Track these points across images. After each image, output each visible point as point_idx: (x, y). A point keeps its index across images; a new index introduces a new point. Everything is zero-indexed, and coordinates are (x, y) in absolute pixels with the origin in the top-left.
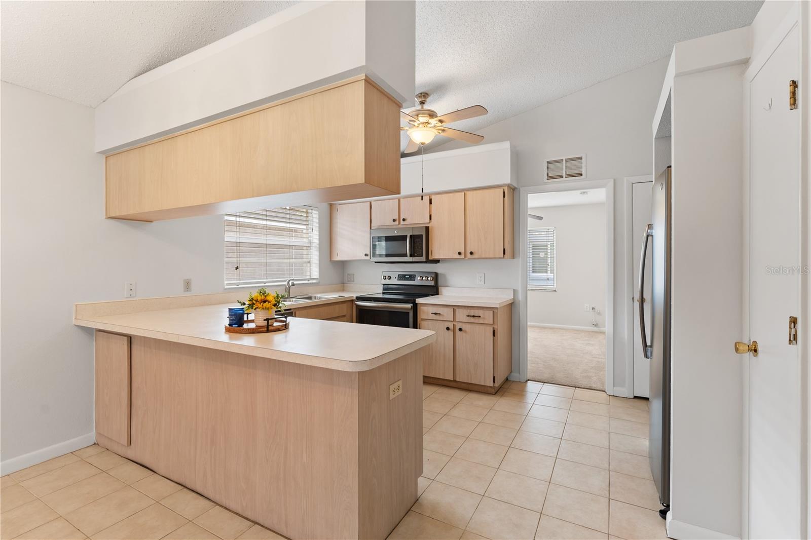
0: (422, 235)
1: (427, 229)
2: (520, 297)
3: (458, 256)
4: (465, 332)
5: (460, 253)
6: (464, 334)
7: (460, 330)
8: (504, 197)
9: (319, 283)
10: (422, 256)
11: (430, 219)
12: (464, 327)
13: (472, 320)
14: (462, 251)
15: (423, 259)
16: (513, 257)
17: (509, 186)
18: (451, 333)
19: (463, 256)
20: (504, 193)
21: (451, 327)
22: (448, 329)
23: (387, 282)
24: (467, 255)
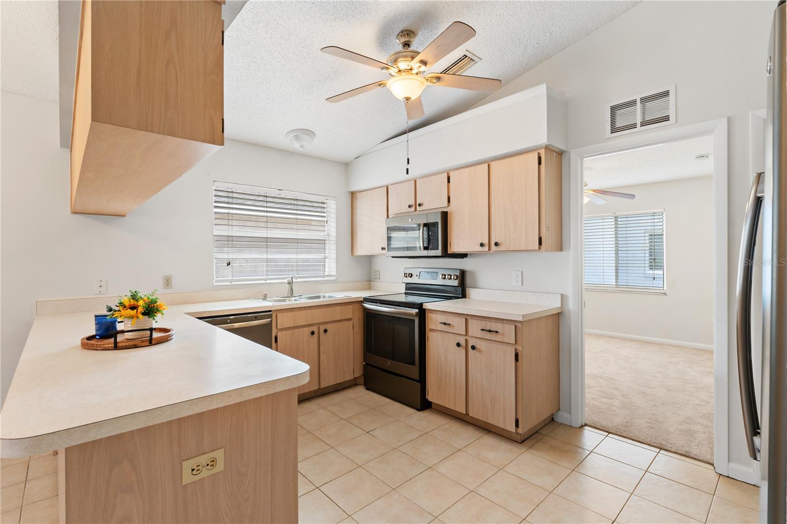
0: (438, 222)
1: (445, 215)
2: (571, 305)
3: (481, 249)
4: (480, 351)
5: (482, 245)
6: (478, 354)
7: (473, 348)
8: (540, 163)
9: (337, 280)
10: (438, 249)
11: (449, 202)
12: (478, 344)
13: (488, 336)
14: (486, 242)
15: (439, 252)
16: (560, 248)
17: (547, 148)
18: (462, 351)
19: (486, 249)
20: (540, 158)
21: (463, 343)
22: (458, 345)
23: (409, 280)
24: (491, 246)
